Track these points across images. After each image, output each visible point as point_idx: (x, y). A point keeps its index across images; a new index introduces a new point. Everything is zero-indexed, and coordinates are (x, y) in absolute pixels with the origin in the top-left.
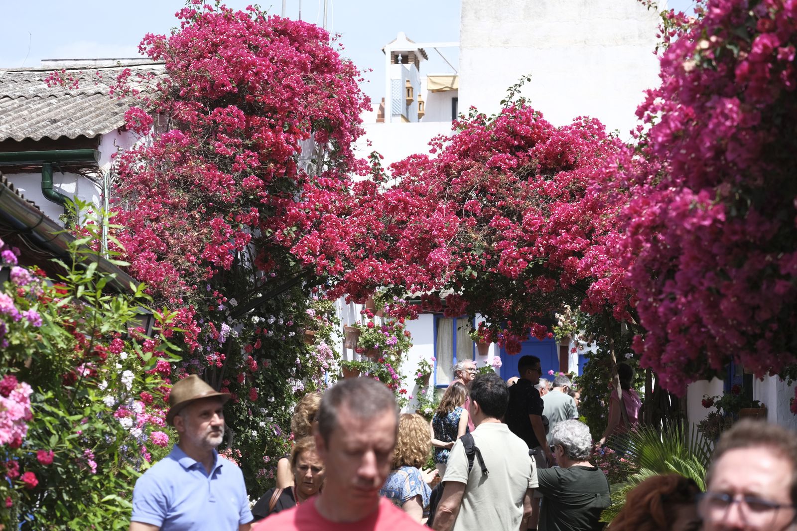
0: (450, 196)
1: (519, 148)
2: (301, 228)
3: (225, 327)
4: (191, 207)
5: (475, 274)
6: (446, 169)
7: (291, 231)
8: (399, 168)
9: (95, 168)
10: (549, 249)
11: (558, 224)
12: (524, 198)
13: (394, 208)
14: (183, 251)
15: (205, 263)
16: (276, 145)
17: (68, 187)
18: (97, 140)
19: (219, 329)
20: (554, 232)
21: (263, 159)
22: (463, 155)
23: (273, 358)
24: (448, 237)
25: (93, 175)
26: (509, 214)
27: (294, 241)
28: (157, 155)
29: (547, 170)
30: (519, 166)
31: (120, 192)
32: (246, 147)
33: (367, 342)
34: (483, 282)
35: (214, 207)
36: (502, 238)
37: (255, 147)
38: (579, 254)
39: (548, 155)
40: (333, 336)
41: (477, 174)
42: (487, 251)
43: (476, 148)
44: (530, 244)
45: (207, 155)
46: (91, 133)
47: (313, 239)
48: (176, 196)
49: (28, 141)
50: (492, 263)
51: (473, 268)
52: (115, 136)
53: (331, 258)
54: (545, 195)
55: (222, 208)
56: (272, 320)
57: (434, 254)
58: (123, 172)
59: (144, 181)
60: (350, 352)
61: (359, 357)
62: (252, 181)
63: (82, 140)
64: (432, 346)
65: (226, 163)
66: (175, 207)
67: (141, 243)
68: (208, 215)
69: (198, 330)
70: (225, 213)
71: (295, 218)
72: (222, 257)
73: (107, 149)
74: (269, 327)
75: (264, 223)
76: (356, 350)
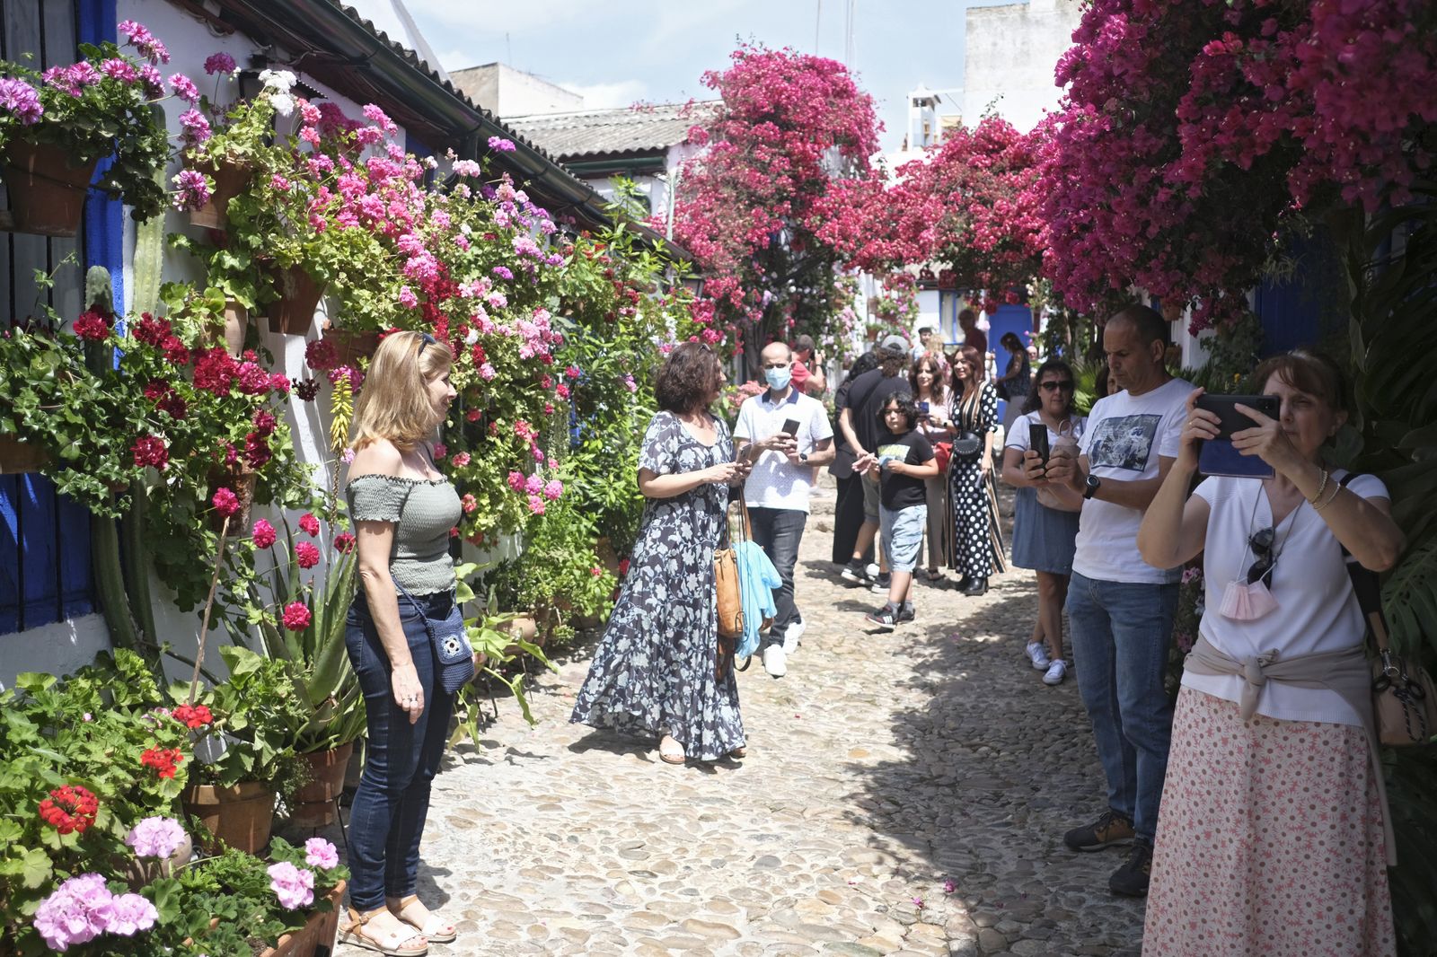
0: (938, 191)
1: (993, 151)
2: (824, 218)
3: (767, 294)
4: (738, 200)
5: (957, 249)
6: (936, 169)
7: (816, 220)
8: (901, 171)
9: (664, 172)
10: (1014, 228)
11: (1021, 209)
12: (996, 190)
13: (895, 200)
14: (732, 233)
15: (748, 243)
16: (804, 152)
17: (644, 187)
18: (666, 150)
19: (762, 295)
20: (1018, 215)
21: (794, 164)
22: (950, 158)
23: (809, 319)
24: (935, 220)
25: (663, 177)
26: (984, 203)
27: (818, 227)
28: (712, 163)
29: (1015, 168)
30: (993, 164)
31: (683, 191)
32: (780, 154)
33: (884, 309)
34: (964, 255)
35: (755, 201)
36: (978, 221)
37: (788, 155)
38: (1037, 231)
39: (1017, 155)
40: (857, 304)
41: (958, 170)
42: (966, 231)
43: (960, 152)
44: (1000, 225)
45: (750, 162)
46: (661, 146)
47: (833, 225)
48: (726, 192)
49: (615, 154)
50: (969, 240)
51: (956, 244)
52: (680, 147)
53: (846, 239)
54: (1012, 186)
55: (761, 201)
56: (807, 291)
57: (924, 234)
58: (686, 175)
59: (701, 181)
60: (872, 317)
61: (879, 321)
62: (785, 180)
63: (654, 151)
64: (938, 315)
65: (765, 168)
66: (725, 201)
67: (698, 228)
68: (751, 206)
69: (743, 294)
70: (764, 205)
71: (819, 209)
72: (760, 238)
73: (673, 157)
74: (805, 296)
75: (796, 214)
76: (877, 316)
